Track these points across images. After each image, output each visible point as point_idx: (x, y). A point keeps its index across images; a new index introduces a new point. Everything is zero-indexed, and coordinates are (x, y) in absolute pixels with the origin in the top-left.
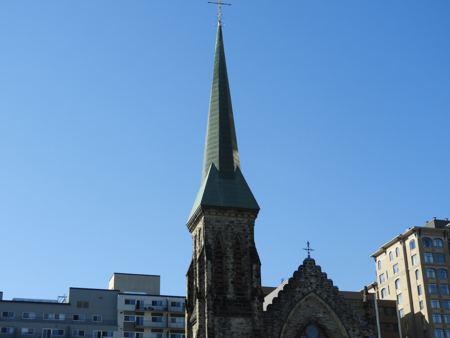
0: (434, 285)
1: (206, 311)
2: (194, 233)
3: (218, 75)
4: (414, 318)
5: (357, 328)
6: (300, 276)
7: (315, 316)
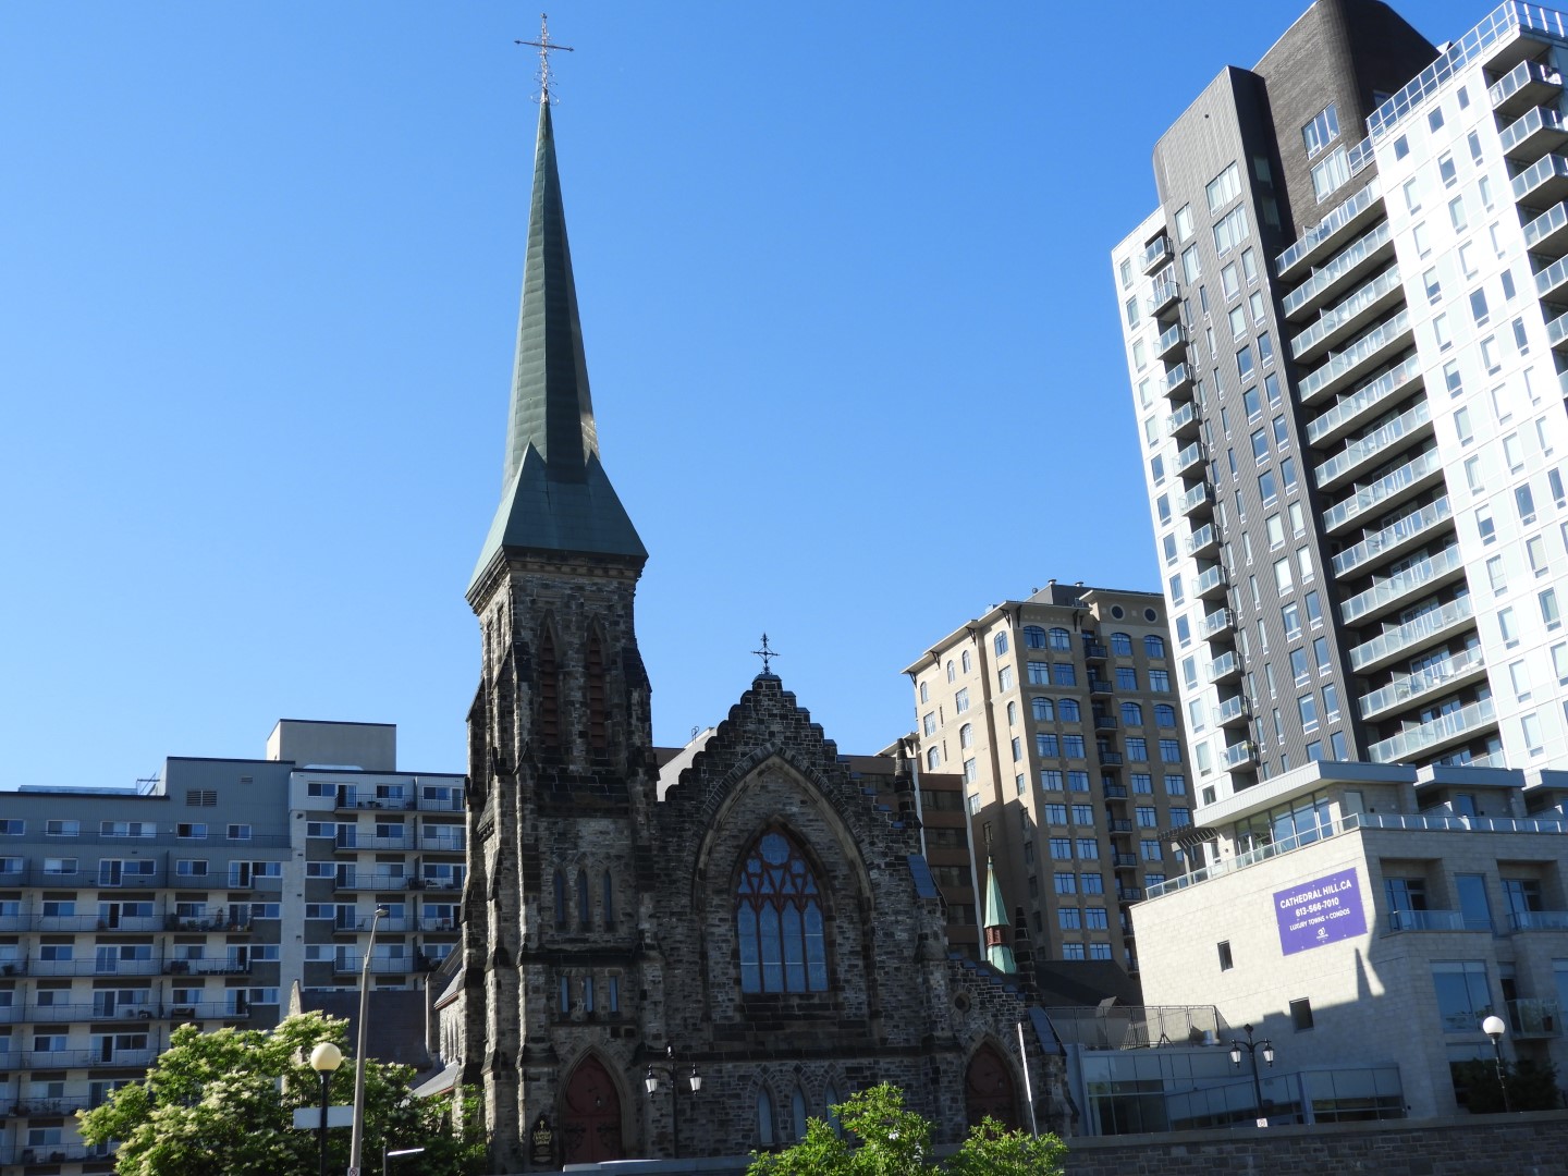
0: (1051, 736)
1: (518, 805)
2: (485, 616)
4: (1004, 814)
5: (880, 838)
6: (745, 717)
7: (780, 810)
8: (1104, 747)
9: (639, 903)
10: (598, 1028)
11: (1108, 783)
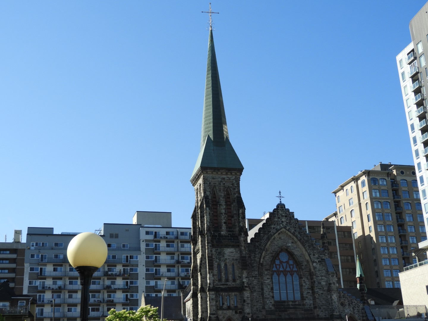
0: (380, 214)
1: (206, 244)
2: (196, 187)
3: (210, 68)
4: (365, 239)
5: (316, 253)
6: (274, 217)
7: (285, 245)
8: (398, 217)
9: (242, 274)
10: (231, 311)
11: (400, 229)
